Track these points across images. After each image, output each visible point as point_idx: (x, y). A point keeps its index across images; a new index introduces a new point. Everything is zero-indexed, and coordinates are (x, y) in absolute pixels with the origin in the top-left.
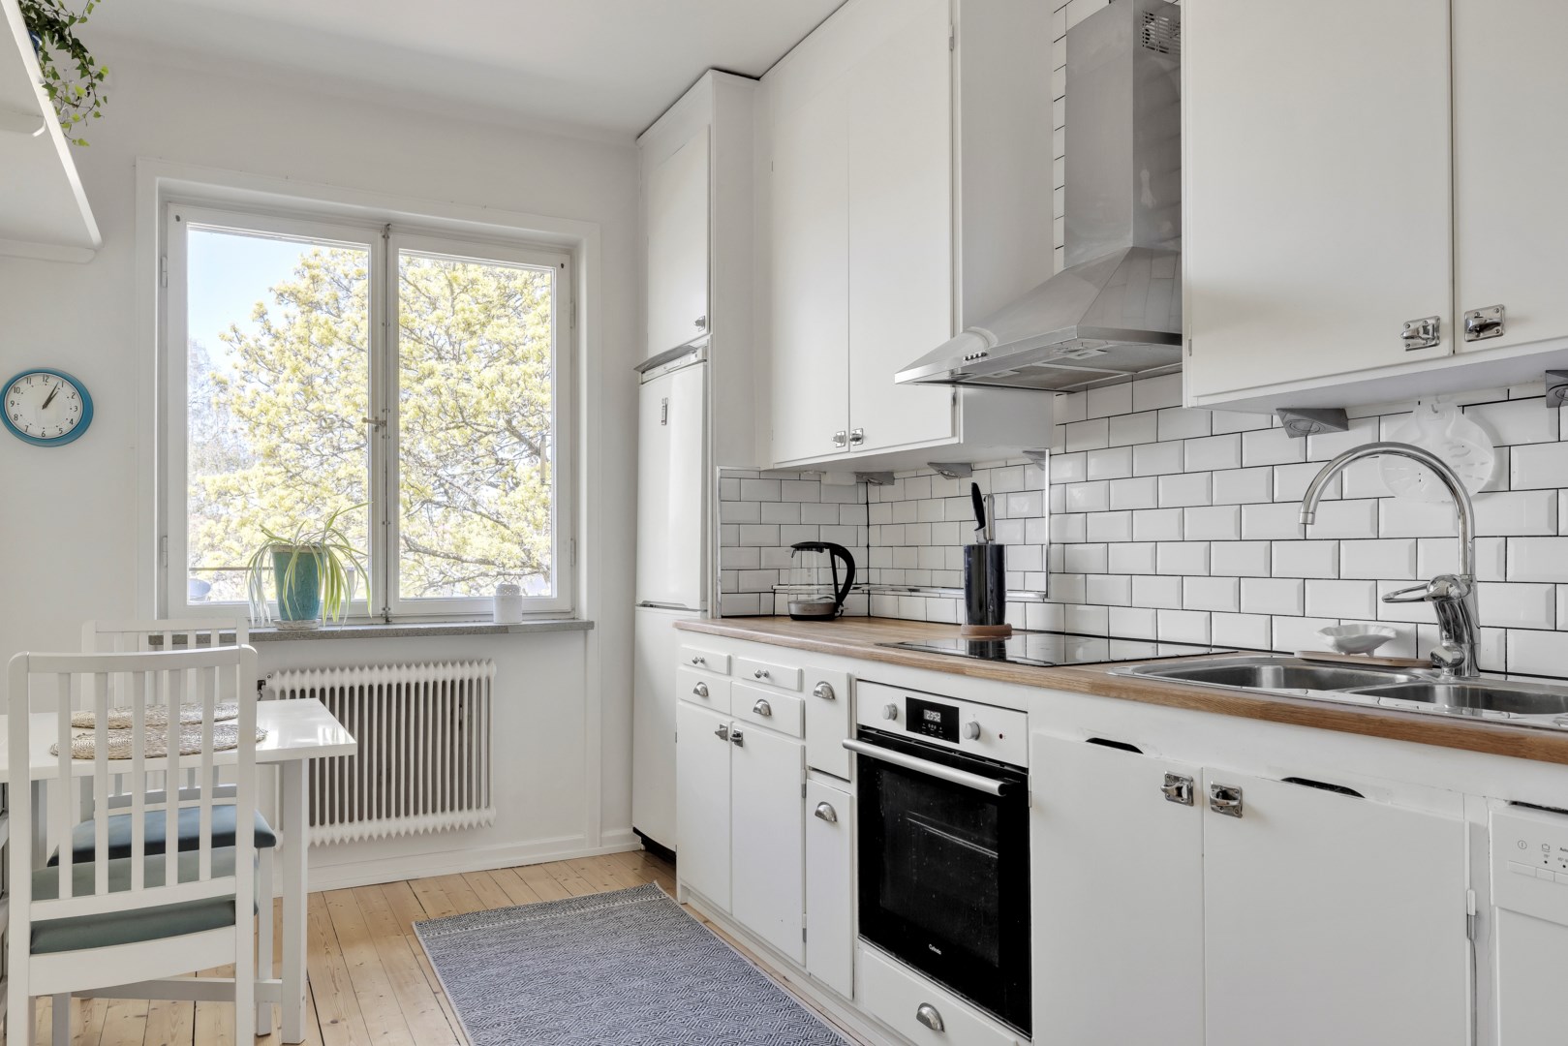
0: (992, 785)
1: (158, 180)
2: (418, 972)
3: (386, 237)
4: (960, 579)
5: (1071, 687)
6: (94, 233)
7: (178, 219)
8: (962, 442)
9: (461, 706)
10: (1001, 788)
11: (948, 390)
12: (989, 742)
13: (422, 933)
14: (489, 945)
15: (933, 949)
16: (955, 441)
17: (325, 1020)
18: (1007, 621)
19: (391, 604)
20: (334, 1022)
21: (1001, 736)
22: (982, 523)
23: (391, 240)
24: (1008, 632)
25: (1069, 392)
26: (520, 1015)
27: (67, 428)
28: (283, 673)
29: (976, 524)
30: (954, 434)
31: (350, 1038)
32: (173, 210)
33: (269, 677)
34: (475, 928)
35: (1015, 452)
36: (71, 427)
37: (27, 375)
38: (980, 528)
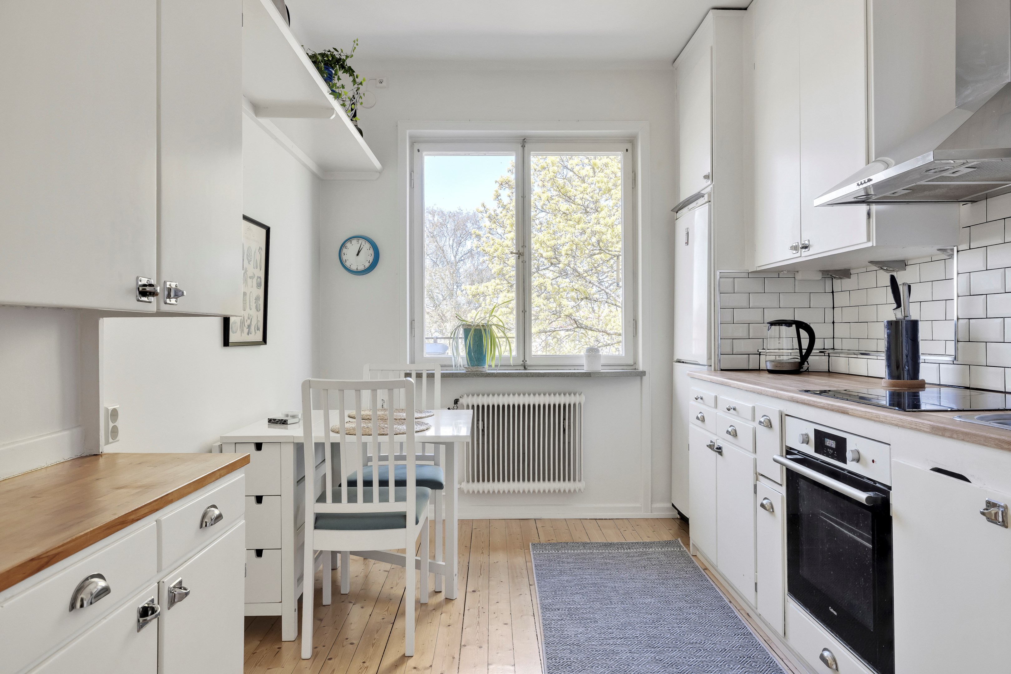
0: (861, 496)
1: (408, 132)
2: (525, 572)
3: (523, 146)
4: (883, 345)
5: (918, 427)
6: (377, 164)
7: (419, 151)
8: (874, 245)
9: (564, 419)
10: (868, 499)
11: (864, 208)
12: (866, 465)
13: (533, 550)
14: (568, 563)
15: (832, 610)
16: (870, 244)
17: (470, 589)
18: (922, 376)
19: (527, 359)
20: (474, 591)
21: (873, 461)
22: (899, 305)
23: (526, 148)
24: (922, 385)
25: (973, 202)
26: (572, 607)
27: (367, 265)
28: (468, 396)
29: (895, 306)
30: (869, 240)
31: (479, 602)
32: (417, 146)
33: (461, 397)
34: (563, 552)
35: (931, 250)
36: (369, 264)
37: (349, 239)
38: (897, 308)
